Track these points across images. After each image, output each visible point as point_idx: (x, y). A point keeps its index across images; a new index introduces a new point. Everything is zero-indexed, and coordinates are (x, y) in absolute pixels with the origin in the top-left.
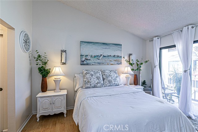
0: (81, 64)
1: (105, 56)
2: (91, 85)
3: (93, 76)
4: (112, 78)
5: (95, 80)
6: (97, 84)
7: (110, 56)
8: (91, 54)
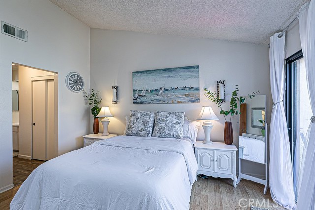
0: (134, 103)
1: (168, 90)
2: (132, 131)
3: (139, 120)
4: (166, 124)
5: (139, 125)
6: (141, 131)
7: (177, 88)
8: (146, 88)
